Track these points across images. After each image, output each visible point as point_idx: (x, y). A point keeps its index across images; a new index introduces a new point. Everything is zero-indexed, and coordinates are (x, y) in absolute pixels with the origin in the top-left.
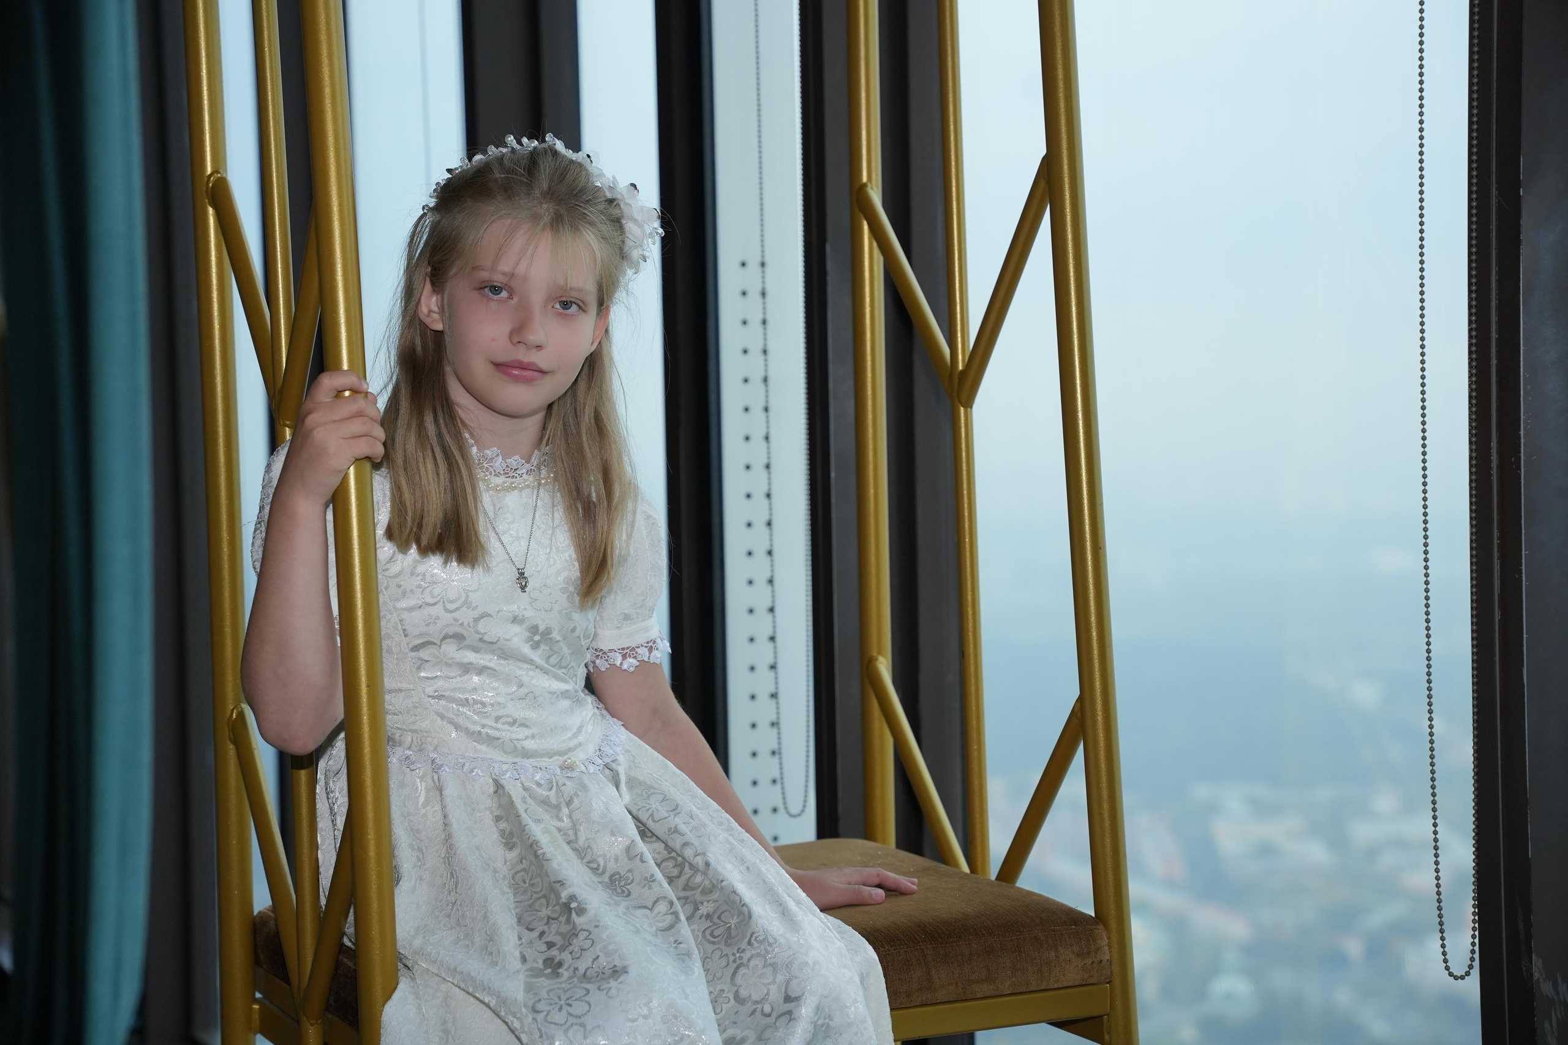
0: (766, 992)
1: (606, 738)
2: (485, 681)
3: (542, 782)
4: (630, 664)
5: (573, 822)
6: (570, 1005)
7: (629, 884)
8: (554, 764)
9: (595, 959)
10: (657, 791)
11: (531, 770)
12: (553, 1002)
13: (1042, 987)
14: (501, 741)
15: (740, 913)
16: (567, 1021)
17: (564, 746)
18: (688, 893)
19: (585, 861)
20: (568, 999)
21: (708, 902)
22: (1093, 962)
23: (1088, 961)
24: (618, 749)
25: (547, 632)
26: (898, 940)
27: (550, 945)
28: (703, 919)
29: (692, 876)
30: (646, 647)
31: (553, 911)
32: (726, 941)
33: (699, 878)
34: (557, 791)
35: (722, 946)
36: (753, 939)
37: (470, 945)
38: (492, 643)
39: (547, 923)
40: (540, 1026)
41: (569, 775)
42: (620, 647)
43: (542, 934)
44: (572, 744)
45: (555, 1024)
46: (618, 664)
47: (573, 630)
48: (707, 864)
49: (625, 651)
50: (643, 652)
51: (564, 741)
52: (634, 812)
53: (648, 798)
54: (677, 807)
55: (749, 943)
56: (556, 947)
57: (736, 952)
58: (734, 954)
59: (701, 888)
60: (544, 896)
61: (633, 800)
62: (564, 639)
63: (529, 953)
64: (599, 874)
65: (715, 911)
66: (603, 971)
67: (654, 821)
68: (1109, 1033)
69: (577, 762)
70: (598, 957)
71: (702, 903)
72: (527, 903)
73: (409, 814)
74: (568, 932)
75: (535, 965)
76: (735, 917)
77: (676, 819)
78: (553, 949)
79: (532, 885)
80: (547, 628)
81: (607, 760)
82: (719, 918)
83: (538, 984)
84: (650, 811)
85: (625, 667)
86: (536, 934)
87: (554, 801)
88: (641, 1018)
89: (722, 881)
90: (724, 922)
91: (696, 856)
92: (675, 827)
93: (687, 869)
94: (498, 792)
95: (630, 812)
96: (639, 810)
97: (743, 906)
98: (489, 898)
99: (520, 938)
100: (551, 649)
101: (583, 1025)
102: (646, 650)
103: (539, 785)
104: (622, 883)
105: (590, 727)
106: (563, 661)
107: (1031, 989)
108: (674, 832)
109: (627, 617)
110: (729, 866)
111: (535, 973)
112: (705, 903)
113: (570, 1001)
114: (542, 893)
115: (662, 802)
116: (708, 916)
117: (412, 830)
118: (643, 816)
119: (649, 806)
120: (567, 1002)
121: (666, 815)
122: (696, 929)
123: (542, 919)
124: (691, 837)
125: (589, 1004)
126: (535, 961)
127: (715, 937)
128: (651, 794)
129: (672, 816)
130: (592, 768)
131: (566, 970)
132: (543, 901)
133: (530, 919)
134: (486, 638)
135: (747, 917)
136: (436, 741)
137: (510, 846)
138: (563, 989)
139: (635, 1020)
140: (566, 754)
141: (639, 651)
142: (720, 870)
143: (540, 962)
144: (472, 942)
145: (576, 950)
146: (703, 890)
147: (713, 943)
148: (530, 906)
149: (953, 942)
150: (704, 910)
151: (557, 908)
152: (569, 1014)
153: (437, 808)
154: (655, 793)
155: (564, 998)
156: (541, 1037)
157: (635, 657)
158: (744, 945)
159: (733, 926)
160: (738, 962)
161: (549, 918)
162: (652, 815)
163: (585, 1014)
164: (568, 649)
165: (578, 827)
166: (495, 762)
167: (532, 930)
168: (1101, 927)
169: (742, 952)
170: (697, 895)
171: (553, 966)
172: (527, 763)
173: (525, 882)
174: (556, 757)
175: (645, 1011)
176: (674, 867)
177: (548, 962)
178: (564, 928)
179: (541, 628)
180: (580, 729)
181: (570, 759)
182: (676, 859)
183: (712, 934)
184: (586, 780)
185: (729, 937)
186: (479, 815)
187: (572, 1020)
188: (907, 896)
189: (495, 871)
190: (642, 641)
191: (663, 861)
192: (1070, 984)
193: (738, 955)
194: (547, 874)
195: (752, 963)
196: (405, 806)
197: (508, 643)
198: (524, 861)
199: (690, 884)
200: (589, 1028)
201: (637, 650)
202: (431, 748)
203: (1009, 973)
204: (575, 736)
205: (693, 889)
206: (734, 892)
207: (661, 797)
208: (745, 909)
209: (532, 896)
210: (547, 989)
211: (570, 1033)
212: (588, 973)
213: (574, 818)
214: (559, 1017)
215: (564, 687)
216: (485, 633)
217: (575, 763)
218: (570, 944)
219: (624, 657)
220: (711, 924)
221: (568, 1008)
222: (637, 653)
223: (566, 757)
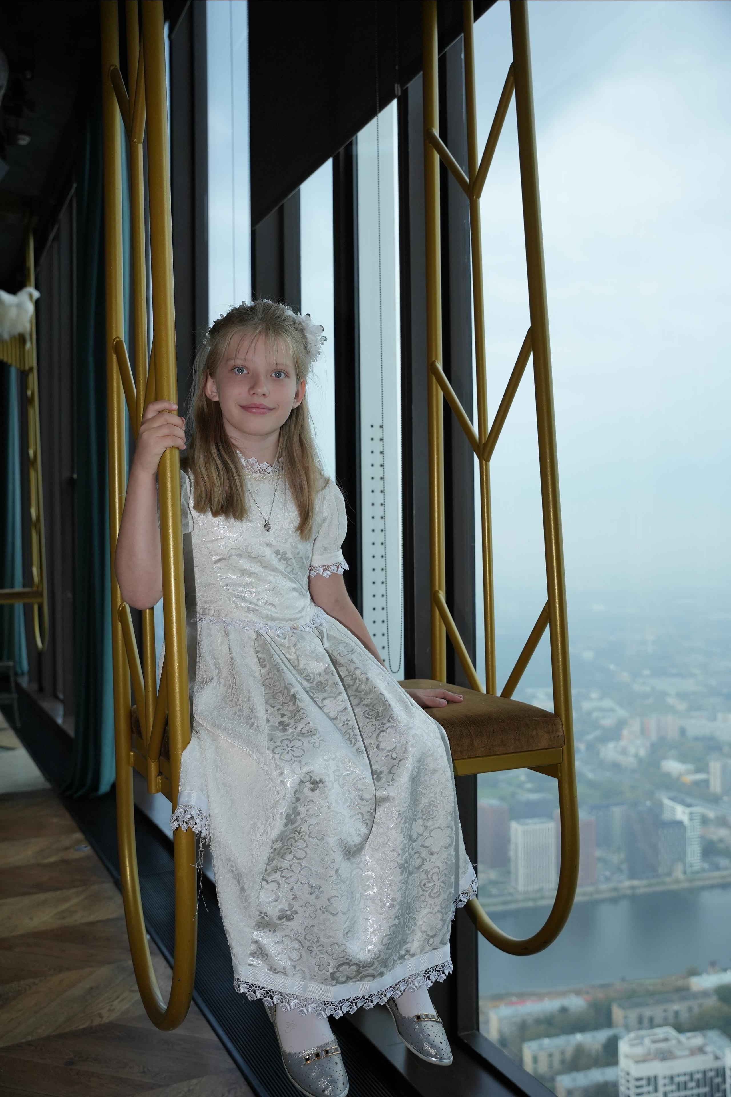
0: (394, 746)
1: (316, 615)
2: (252, 581)
3: (281, 635)
4: (327, 574)
5: (297, 656)
6: (293, 751)
7: (325, 687)
8: (287, 626)
9: (307, 724)
10: (342, 642)
11: (275, 628)
12: (284, 748)
13: (529, 749)
14: (259, 611)
15: (385, 704)
16: (291, 759)
17: (293, 617)
18: (357, 694)
19: (303, 675)
20: (292, 747)
21: (368, 699)
22: (554, 737)
23: (552, 736)
24: (323, 621)
25: (285, 553)
26: (456, 724)
27: (283, 715)
28: (364, 706)
29: (360, 685)
30: (335, 566)
31: (285, 700)
32: (376, 718)
33: (363, 686)
34: (288, 639)
35: (373, 720)
36: (390, 719)
37: (242, 715)
38: (255, 558)
39: (282, 705)
40: (276, 761)
41: (295, 632)
42: (322, 565)
43: (279, 710)
44: (298, 616)
45: (285, 760)
46: (321, 573)
47: (298, 554)
48: (368, 679)
49: (325, 567)
50: (334, 568)
51: (294, 614)
52: (330, 651)
53: (338, 645)
54: (353, 650)
55: (389, 721)
56: (286, 717)
57: (380, 724)
58: (379, 725)
59: (364, 692)
60: (281, 692)
61: (330, 646)
62: (295, 558)
63: (271, 718)
64: (310, 682)
65: (371, 703)
66: (311, 730)
67: (341, 656)
68: (560, 773)
69: (300, 626)
70: (309, 723)
71: (365, 699)
72: (272, 694)
73: (213, 650)
74: (294, 710)
75: (274, 724)
76: (382, 707)
77: (352, 656)
78: (284, 717)
79: (275, 686)
80: (284, 552)
81: (316, 625)
82: (373, 707)
83: (275, 736)
84: (339, 651)
85: (324, 575)
86: (275, 709)
87: (287, 644)
88: (331, 760)
89: (375, 688)
90: (375, 708)
91: (361, 674)
92: (352, 659)
93: (357, 681)
94: (258, 639)
95: (327, 652)
96: (333, 650)
97: (386, 701)
98: (251, 690)
99: (267, 711)
100: (287, 563)
101: (300, 762)
102: (336, 567)
103: (278, 636)
104: (322, 687)
105: (308, 609)
106: (294, 570)
107: (523, 750)
108: (351, 662)
109: (325, 549)
110: (379, 681)
111: (274, 728)
112: (366, 700)
113: (293, 748)
114: (280, 690)
115: (345, 647)
116: (367, 705)
117: (215, 658)
118: (335, 654)
119: (338, 649)
120: (292, 748)
121: (347, 653)
122: (360, 711)
123: (279, 703)
124: (359, 664)
125: (304, 751)
126: (274, 722)
127: (370, 716)
128: (340, 643)
129: (350, 654)
130: (307, 629)
131: (291, 728)
132: (280, 694)
133: (273, 702)
134: (252, 555)
135: (388, 707)
136: (226, 612)
137: (263, 666)
138: (289, 740)
139: (328, 761)
140: (294, 620)
141: (332, 567)
142: (374, 682)
143: (277, 723)
144: (242, 713)
145: (298, 719)
146: (365, 692)
147: (369, 718)
148: (273, 696)
149: (484, 725)
150: (365, 702)
151: (288, 698)
152: (292, 755)
153: (227, 646)
154: (341, 643)
155: (290, 746)
156: (276, 767)
157: (329, 571)
158: (385, 721)
159: (380, 711)
160: (381, 729)
161: (283, 703)
162: (339, 653)
163: (302, 756)
164: (297, 565)
165: (299, 658)
166: (256, 623)
167: (273, 707)
168: (558, 718)
169: (384, 724)
170: (362, 695)
171: (284, 726)
172: (273, 624)
173: (270, 685)
174: (289, 622)
175: (333, 756)
176: (351, 680)
177: (281, 723)
178: (291, 708)
179: (281, 552)
180: (303, 609)
181: (296, 624)
182: (352, 676)
183: (368, 714)
184: (304, 635)
185: (378, 716)
186: (247, 649)
187: (294, 759)
188: (459, 704)
189: (255, 677)
190: (334, 562)
191: (345, 676)
192: (542, 748)
193: (381, 726)
194: (284, 680)
195: (389, 730)
196: (211, 646)
197: (264, 558)
198: (270, 674)
199: (359, 690)
200: (303, 764)
201: (331, 567)
202: (224, 616)
203: (513, 741)
204: (300, 612)
205: (360, 692)
206: (381, 694)
207: (345, 645)
208: (387, 703)
209: (274, 691)
210: (281, 739)
211: (293, 766)
212: (302, 731)
213: (298, 654)
214: (288, 757)
215: (294, 586)
216: (251, 553)
217: (298, 626)
218: (295, 716)
219: (324, 570)
220: (368, 709)
221: (293, 753)
222: (330, 568)
223: (295, 622)
